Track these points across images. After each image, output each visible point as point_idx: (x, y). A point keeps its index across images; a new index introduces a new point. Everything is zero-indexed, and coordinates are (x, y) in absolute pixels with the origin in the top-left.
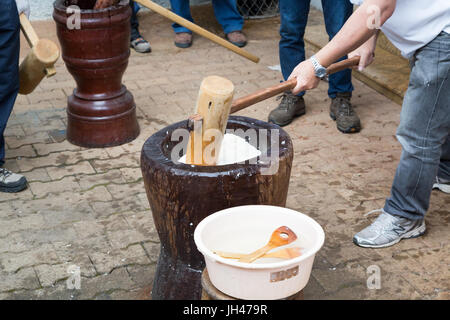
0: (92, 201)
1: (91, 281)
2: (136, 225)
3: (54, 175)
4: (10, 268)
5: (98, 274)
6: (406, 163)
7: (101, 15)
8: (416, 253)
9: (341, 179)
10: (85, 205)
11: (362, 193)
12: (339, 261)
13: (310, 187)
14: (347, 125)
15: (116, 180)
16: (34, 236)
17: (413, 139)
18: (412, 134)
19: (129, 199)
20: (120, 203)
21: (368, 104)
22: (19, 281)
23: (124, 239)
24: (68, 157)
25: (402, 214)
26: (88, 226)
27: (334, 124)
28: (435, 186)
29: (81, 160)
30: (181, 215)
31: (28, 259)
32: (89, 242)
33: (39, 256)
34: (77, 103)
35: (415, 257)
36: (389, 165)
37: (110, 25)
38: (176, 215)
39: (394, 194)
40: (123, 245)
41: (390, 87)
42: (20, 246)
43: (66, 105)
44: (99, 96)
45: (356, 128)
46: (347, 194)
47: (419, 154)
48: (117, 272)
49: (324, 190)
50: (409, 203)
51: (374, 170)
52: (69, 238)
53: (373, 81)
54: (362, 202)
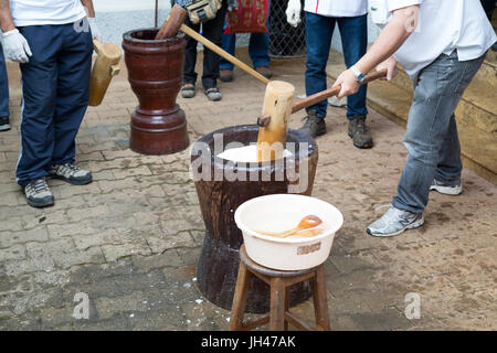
0: (149, 196)
1: (146, 259)
2: (184, 216)
3: (118, 175)
4: (81, 246)
5: (153, 254)
6: (411, 165)
7: (160, 44)
8: (416, 245)
9: (356, 186)
10: (144, 200)
11: (373, 197)
12: (352, 250)
13: (330, 191)
14: (362, 142)
15: (169, 181)
16: (101, 223)
17: (417, 144)
18: (416, 141)
19: (179, 196)
20: (172, 199)
21: (379, 128)
22: (89, 257)
23: (174, 227)
24: (130, 162)
25: (407, 208)
26: (145, 217)
27: (351, 141)
28: (432, 187)
29: (141, 165)
30: (223, 203)
31: (96, 240)
32: (146, 228)
33: (105, 238)
34: (139, 118)
35: (415, 248)
36: (395, 176)
37: (169, 53)
38: (219, 203)
39: (399, 192)
40: (174, 232)
41: (398, 114)
42: (90, 230)
43: (129, 121)
44: (157, 112)
45: (369, 145)
46: (361, 197)
47: (422, 157)
48: (169, 252)
49: (342, 194)
50: (412, 199)
51: (383, 180)
52: (129, 225)
53: (384, 109)
54: (373, 204)
